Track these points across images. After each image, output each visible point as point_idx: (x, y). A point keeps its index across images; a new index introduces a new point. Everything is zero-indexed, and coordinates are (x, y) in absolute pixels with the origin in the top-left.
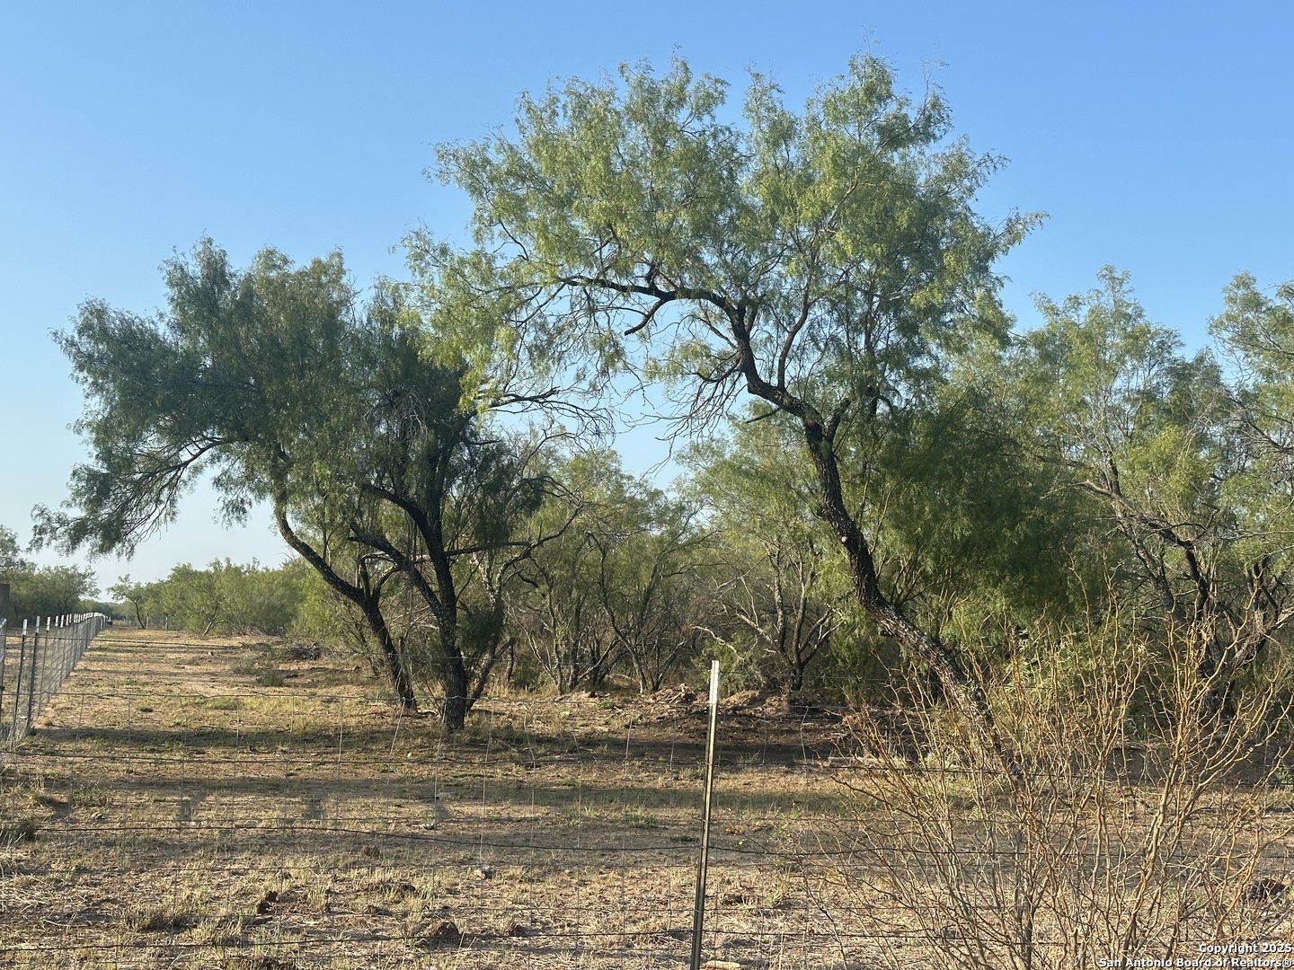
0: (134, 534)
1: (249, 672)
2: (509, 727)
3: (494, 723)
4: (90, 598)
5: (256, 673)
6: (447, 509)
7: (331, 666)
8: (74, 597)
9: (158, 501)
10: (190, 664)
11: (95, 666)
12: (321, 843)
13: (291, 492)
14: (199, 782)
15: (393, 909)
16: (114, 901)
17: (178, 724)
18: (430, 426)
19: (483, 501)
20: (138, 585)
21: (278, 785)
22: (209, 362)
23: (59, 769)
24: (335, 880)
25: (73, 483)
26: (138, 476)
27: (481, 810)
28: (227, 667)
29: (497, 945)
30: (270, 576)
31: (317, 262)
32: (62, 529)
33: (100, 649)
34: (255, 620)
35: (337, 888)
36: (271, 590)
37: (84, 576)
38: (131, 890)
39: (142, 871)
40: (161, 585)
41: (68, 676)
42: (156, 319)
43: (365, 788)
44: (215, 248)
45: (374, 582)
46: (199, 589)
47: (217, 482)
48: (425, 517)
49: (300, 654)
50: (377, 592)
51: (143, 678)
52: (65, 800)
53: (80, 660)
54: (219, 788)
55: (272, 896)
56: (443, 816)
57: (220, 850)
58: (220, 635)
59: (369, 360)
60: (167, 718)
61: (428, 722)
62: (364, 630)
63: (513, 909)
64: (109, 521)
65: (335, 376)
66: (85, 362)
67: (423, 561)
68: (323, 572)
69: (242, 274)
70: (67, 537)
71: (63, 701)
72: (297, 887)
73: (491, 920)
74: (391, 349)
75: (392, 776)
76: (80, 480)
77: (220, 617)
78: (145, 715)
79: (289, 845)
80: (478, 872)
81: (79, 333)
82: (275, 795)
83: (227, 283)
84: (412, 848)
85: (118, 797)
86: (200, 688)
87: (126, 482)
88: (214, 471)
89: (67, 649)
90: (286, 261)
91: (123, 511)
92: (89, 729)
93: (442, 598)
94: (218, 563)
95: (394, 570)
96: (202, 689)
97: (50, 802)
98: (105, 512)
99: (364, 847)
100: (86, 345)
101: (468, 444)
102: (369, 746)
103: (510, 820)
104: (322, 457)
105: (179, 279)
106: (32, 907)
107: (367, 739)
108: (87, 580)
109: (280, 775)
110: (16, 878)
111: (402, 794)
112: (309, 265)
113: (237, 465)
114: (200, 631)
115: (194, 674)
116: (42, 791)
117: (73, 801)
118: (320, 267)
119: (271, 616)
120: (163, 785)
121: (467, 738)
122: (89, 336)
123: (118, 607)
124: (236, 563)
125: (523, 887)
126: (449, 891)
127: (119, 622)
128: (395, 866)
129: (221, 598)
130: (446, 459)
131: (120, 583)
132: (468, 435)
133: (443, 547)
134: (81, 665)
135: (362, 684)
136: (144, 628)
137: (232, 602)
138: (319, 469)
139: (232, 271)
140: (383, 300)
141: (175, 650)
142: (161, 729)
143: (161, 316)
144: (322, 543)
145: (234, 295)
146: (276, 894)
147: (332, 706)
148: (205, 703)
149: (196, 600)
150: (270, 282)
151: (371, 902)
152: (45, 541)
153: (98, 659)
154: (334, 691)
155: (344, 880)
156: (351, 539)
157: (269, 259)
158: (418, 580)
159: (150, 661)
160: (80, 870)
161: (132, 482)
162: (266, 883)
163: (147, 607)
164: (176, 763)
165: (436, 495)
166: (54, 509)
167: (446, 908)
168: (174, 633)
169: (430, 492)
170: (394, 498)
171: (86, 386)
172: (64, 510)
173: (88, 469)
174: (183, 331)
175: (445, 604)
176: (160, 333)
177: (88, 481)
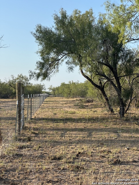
0: (50, 75)
1: (77, 106)
2: (135, 116)
3: (132, 116)
4: (45, 91)
5: (79, 106)
6: (118, 66)
7: (95, 104)
8: (41, 90)
9: (55, 68)
10: (65, 104)
11: (45, 105)
12: (91, 142)
13: (83, 64)
14: (66, 129)
15: (106, 156)
16: (46, 154)
17: (62, 117)
18: (113, 47)
19: (126, 64)
20: (54, 87)
21: (82, 130)
22: (64, 36)
23: (37, 126)
24: (93, 150)
25: (37, 65)
26: (50, 63)
27: (127, 135)
28: (73, 105)
29: (130, 165)
30: (82, 84)
31: (87, 12)
32: (35, 75)
33: (46, 101)
34: (79, 94)
35: (94, 151)
36: (82, 87)
37: (43, 86)
38: (50, 151)
39: (53, 147)
40: (59, 87)
41: (39, 107)
42: (52, 27)
43: (101, 130)
44: (64, 10)
45: (103, 84)
46: (66, 88)
47: (66, 63)
48: (113, 69)
49: (88, 102)
50: (104, 87)
51: (55, 107)
52: (38, 133)
53: (42, 104)
54: (70, 130)
55: (79, 153)
56: (119, 136)
57: (69, 143)
58: (72, 98)
59: (99, 33)
60: (59, 116)
61: (116, 116)
62: (102, 95)
63: (134, 157)
64: (45, 73)
65: (91, 37)
66: (38, 38)
67: (113, 79)
68: (91, 82)
69: (70, 16)
70: (36, 77)
71: (38, 112)
72: (85, 151)
73: (129, 159)
74: (103, 30)
75: (107, 127)
76: (38, 64)
77: (71, 94)
78: (55, 115)
79: (84, 142)
80: (126, 148)
81: (36, 32)
82: (81, 132)
83: (66, 18)
84: (111, 143)
85: (48, 132)
86: (66, 109)
87: (47, 64)
88: (66, 60)
89: (39, 101)
90: (80, 12)
91: (47, 71)
92: (43, 118)
93: (118, 87)
94: (70, 82)
95: (107, 81)
96: (67, 109)
97: (34, 133)
98: (44, 71)
99: (100, 143)
100: (38, 34)
101: (122, 51)
102: (103, 121)
103: (134, 137)
104: (89, 56)
105: (56, 18)
106: (30, 155)
107: (103, 119)
108: (43, 87)
109: (83, 127)
110: (27, 149)
111: (110, 131)
112: (85, 12)
113: (71, 59)
114: (67, 97)
115: (66, 106)
116: (33, 131)
117: (39, 133)
118: (87, 13)
119: (82, 93)
120: (58, 130)
121: (125, 119)
122: (38, 32)
123: (50, 92)
124: (74, 82)
125: (136, 152)
126: (119, 153)
127: (51, 96)
128: (107, 147)
129: (71, 90)
130: (117, 55)
131: (50, 87)
132: (122, 49)
133: (117, 75)
134: (42, 105)
135: (102, 108)
136: (56, 97)
137: (74, 90)
138: (88, 59)
139: (68, 15)
140: (101, 19)
141: (62, 101)
142: (58, 118)
143: (53, 27)
144: (91, 76)
145: (68, 21)
146: (80, 152)
147: (95, 112)
148: (68, 112)
149: (66, 90)
150: (76, 17)
151: (101, 155)
152: (32, 78)
153: (46, 104)
154: (96, 109)
155: (95, 150)
156: (97, 74)
157: (76, 12)
158: (112, 83)
159: (56, 104)
160: (40, 147)
161: (49, 64)
162: (78, 150)
163: (56, 92)
164: (61, 125)
165: (115, 63)
166: (33, 71)
167: (118, 156)
168: (62, 98)
169: (114, 63)
170: (106, 65)
171: (38, 43)
172: (35, 71)
173: (40, 62)
174: (58, 30)
175: (119, 88)
176: (53, 30)
177: (40, 64)
